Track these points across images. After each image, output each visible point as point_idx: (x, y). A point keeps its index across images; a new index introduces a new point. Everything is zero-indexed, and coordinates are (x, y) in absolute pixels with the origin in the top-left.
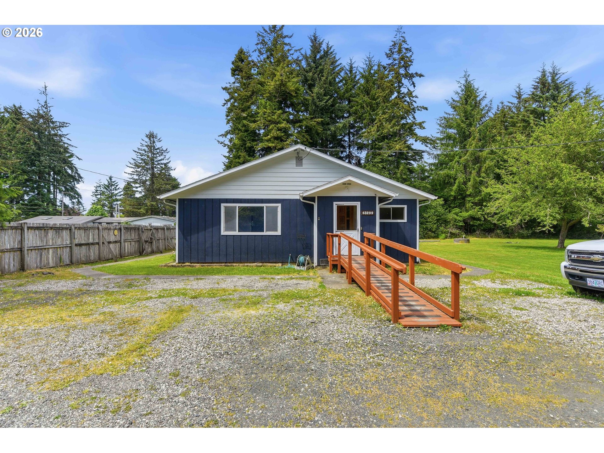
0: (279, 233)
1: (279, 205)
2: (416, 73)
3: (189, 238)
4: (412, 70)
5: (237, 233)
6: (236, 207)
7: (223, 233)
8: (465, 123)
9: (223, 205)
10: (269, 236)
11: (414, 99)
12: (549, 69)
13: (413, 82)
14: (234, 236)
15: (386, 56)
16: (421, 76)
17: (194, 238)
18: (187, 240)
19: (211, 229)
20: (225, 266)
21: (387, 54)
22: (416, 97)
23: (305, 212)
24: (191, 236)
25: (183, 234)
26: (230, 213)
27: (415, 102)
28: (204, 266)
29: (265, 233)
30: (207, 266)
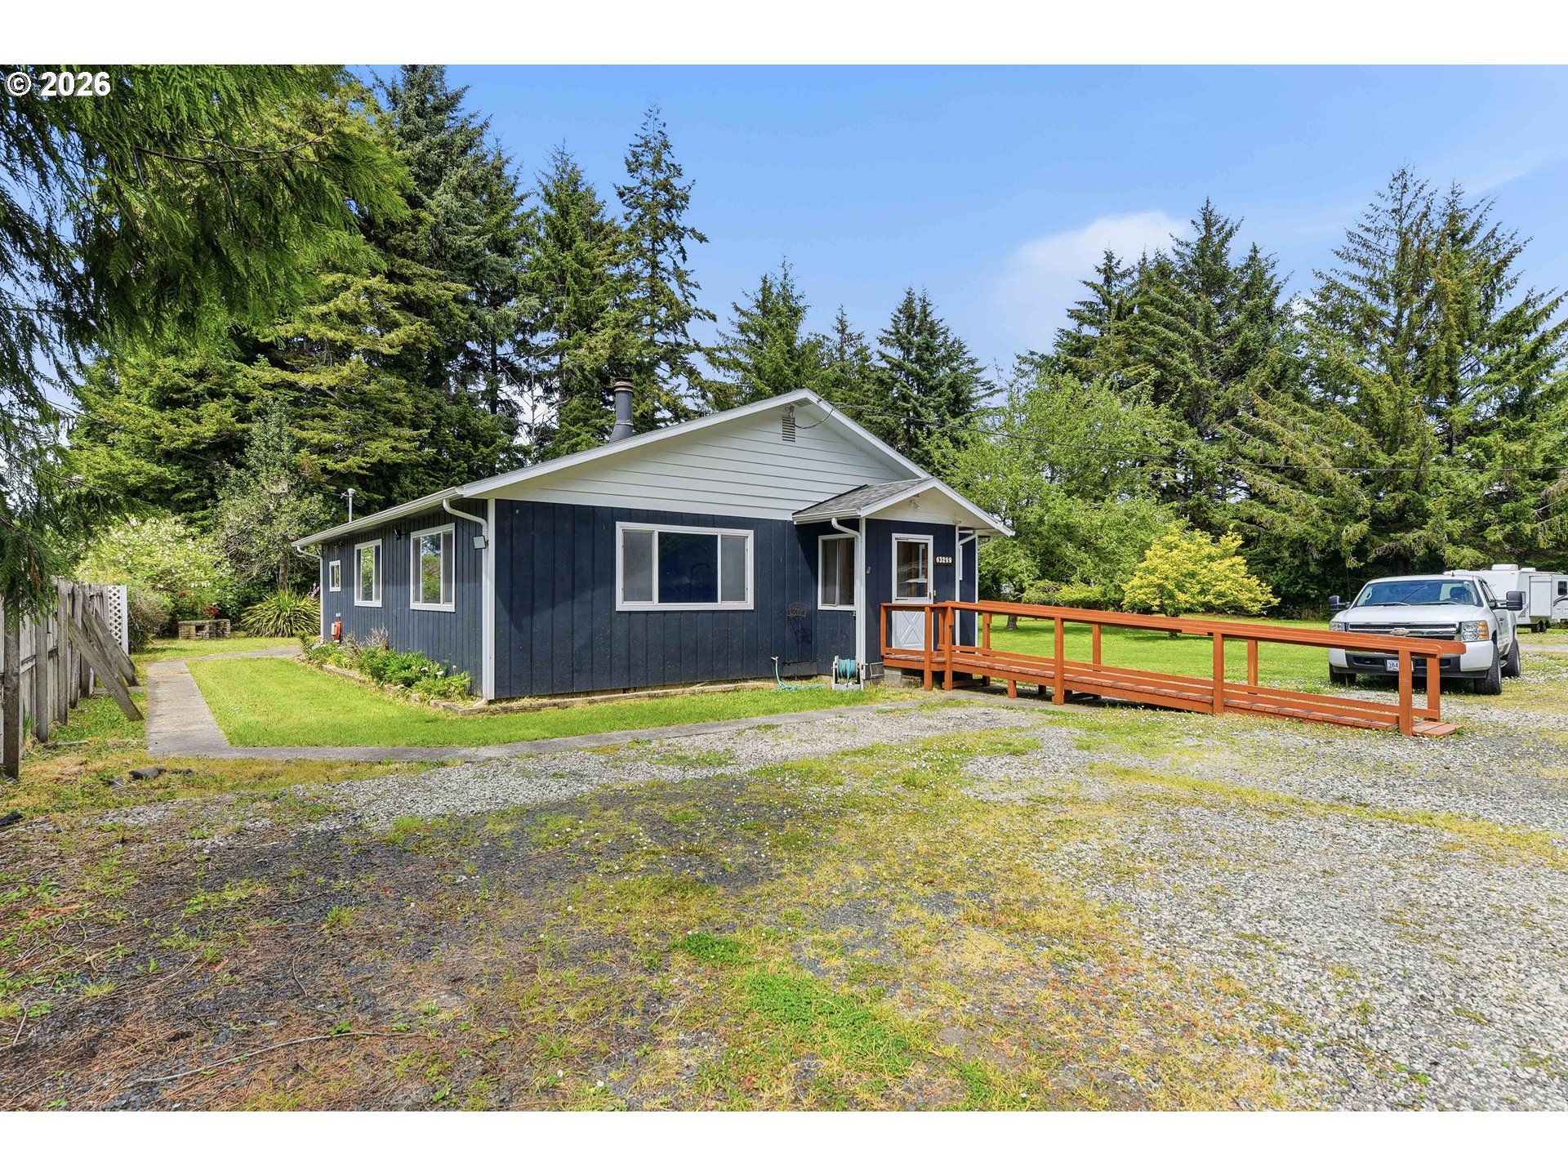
0: (748, 604)
1: (750, 533)
2: (693, 231)
3: (526, 621)
4: (683, 220)
5: (655, 605)
6: (651, 534)
7: (621, 605)
8: (789, 365)
9: (621, 527)
10: (729, 611)
11: (693, 290)
12: (918, 294)
13: (682, 248)
14: (647, 612)
15: (626, 167)
16: (702, 239)
17: (541, 621)
18: (519, 627)
19: (588, 596)
20: (650, 696)
21: (628, 163)
22: (697, 286)
23: (801, 554)
24: (532, 616)
25: (511, 611)
26: (637, 547)
27: (694, 297)
28: (595, 701)
29: (721, 605)
30: (605, 701)
